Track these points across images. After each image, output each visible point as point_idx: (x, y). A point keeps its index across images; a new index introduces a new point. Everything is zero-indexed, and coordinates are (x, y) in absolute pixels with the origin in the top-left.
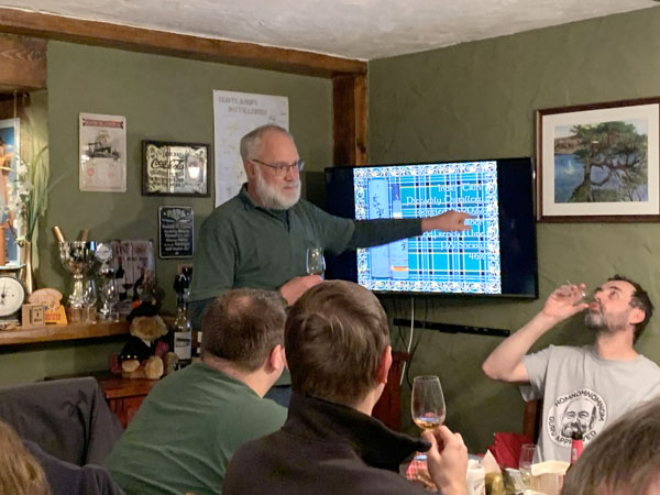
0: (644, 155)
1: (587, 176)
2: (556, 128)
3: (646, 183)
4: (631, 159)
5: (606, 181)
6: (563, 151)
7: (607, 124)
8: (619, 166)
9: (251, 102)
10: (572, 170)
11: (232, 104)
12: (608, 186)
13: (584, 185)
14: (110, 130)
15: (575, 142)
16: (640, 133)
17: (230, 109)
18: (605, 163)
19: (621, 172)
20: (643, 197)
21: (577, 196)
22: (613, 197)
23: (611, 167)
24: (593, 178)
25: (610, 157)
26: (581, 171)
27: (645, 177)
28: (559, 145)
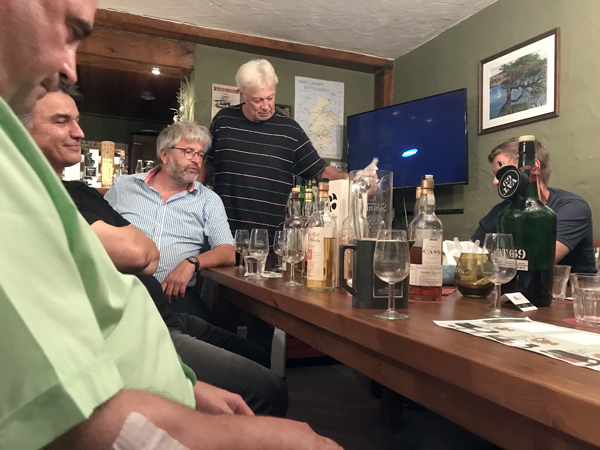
0: (545, 72)
1: (509, 97)
2: (491, 69)
3: (545, 92)
4: (536, 79)
5: (521, 96)
6: (495, 84)
7: (521, 59)
8: (529, 85)
9: (319, 84)
10: (500, 95)
11: (306, 85)
12: (521, 101)
13: (507, 103)
14: (230, 94)
15: (502, 76)
16: (542, 59)
17: (305, 87)
18: (520, 85)
19: (530, 89)
20: (543, 102)
21: (503, 112)
22: (524, 107)
23: (524, 87)
24: (512, 98)
25: (523, 80)
26: (506, 95)
27: (545, 88)
28: (493, 81)
